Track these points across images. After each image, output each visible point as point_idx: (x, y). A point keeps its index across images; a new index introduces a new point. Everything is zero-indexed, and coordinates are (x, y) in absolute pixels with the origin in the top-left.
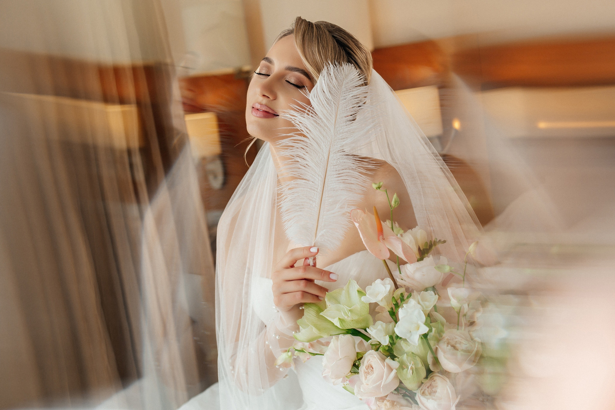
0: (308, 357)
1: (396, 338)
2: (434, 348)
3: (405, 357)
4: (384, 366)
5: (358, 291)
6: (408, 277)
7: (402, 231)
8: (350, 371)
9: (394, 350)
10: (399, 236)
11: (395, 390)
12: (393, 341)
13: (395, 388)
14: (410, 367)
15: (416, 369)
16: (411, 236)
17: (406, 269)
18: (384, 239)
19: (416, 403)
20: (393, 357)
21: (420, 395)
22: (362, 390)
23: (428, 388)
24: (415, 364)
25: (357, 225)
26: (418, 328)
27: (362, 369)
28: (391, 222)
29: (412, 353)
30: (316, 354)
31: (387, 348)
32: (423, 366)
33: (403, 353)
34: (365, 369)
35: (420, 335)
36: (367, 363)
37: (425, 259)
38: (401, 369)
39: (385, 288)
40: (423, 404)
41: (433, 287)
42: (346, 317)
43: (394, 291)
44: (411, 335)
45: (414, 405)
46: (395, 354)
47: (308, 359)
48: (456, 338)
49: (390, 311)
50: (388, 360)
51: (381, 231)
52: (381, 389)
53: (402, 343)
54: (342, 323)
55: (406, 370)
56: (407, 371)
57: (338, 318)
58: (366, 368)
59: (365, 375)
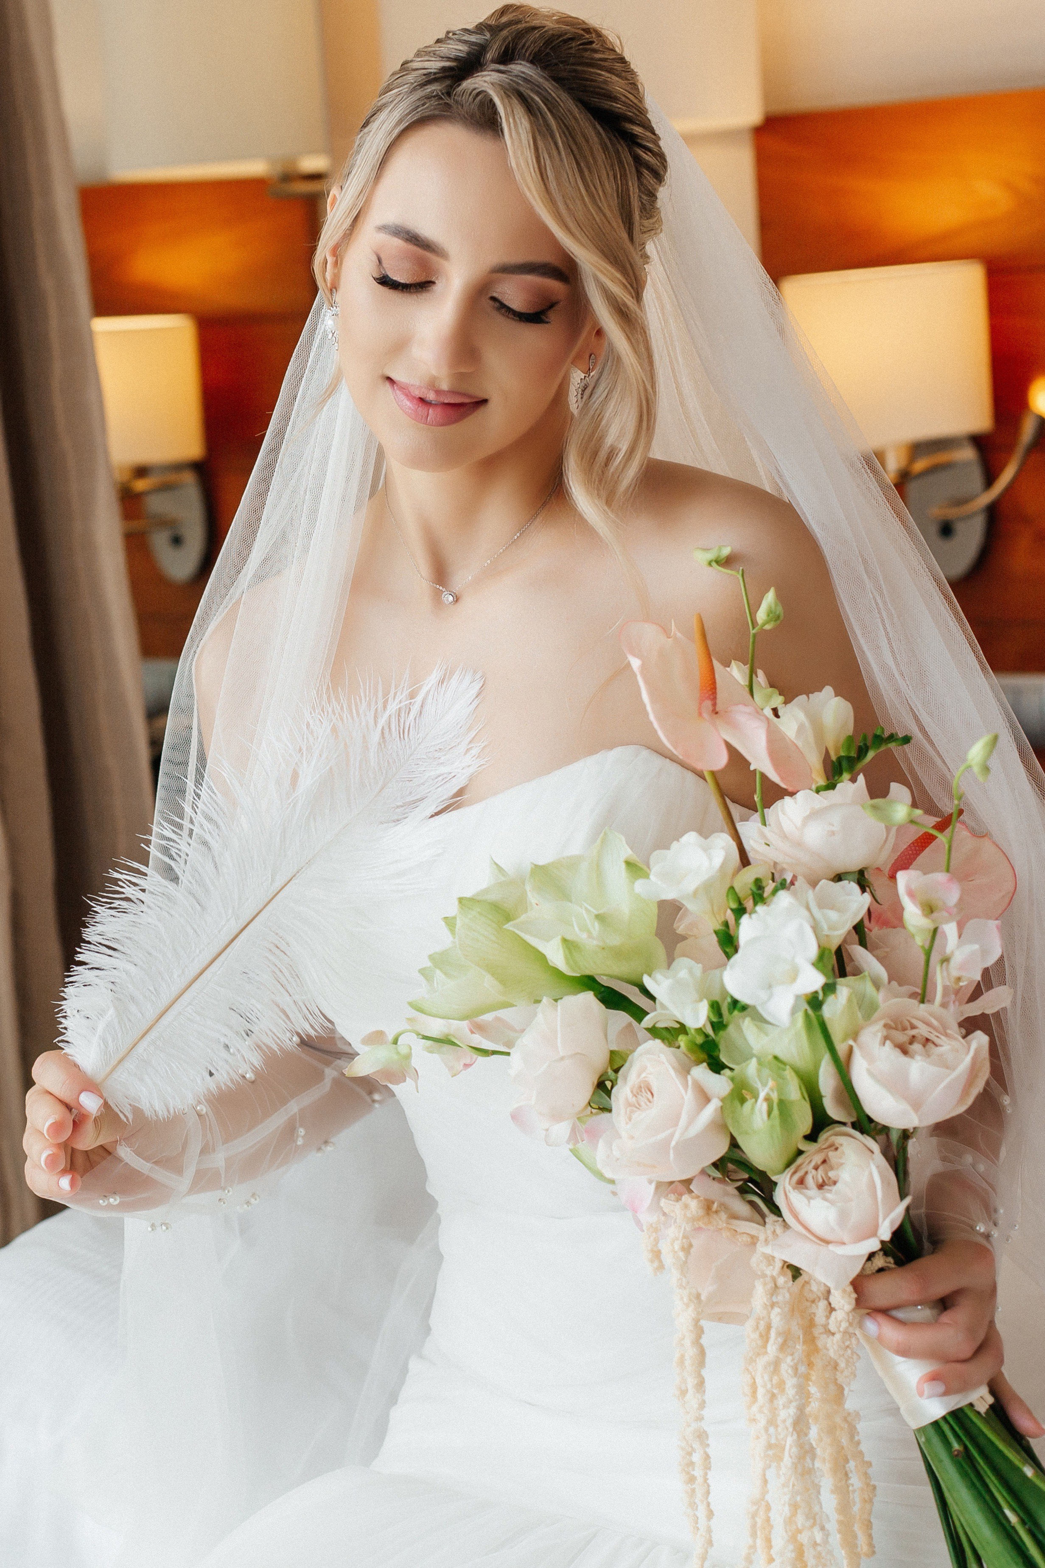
0: (468, 1062)
1: (729, 1009)
2: (841, 1049)
3: (751, 1069)
4: (686, 1086)
5: (629, 864)
6: (784, 837)
7: (777, 700)
8: (589, 1103)
9: (722, 1047)
10: (768, 712)
11: (715, 1165)
12: (720, 1015)
13: (715, 1157)
14: (762, 1095)
15: (782, 1103)
16: (801, 716)
17: (780, 813)
18: (717, 713)
19: (776, 1210)
20: (717, 1067)
21: (789, 1188)
22: (616, 1153)
23: (816, 1168)
24: (780, 1089)
25: (636, 663)
26: (794, 975)
27: (622, 1094)
28: (746, 669)
29: (776, 1058)
30: (494, 1053)
31: (700, 1040)
32: (804, 1098)
33: (746, 1056)
34: (630, 1095)
35: (797, 997)
36: (639, 1075)
37: (839, 785)
38: (737, 1103)
39: (710, 859)
40: (796, 1216)
41: (861, 872)
42: (584, 936)
43: (737, 872)
44: (771, 996)
45: (771, 1218)
46: (724, 1059)
47: (465, 1065)
48: (913, 1027)
49: (718, 930)
50: (701, 1072)
51: (711, 690)
52: (671, 1152)
53: (747, 1025)
54: (570, 953)
55: (748, 1105)
56: (753, 1109)
57: (560, 937)
58: (632, 1092)
59: (626, 1111)
